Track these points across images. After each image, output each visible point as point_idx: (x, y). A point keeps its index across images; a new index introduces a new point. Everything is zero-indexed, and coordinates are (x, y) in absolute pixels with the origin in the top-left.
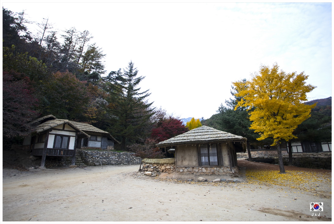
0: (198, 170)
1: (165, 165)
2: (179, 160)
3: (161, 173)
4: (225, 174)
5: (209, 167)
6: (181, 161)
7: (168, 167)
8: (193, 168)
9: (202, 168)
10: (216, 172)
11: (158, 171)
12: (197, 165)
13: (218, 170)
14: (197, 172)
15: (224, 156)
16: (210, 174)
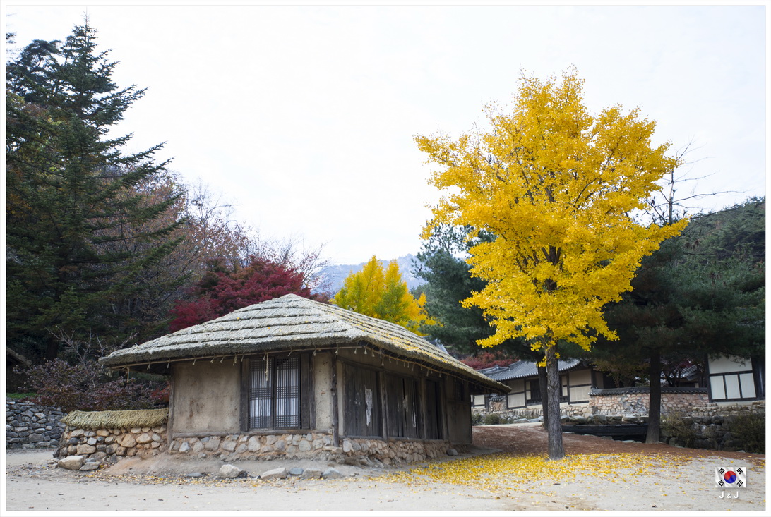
0: (234, 444)
1: (134, 431)
2: (181, 413)
3: (120, 458)
4: (312, 453)
5: (273, 434)
6: (188, 414)
7: (144, 438)
8: (223, 438)
9: (251, 436)
10: (289, 449)
11: (111, 454)
12: (237, 429)
13: (295, 443)
14: (230, 451)
15: (318, 397)
16: (269, 457)
